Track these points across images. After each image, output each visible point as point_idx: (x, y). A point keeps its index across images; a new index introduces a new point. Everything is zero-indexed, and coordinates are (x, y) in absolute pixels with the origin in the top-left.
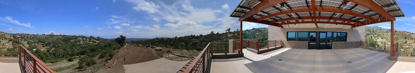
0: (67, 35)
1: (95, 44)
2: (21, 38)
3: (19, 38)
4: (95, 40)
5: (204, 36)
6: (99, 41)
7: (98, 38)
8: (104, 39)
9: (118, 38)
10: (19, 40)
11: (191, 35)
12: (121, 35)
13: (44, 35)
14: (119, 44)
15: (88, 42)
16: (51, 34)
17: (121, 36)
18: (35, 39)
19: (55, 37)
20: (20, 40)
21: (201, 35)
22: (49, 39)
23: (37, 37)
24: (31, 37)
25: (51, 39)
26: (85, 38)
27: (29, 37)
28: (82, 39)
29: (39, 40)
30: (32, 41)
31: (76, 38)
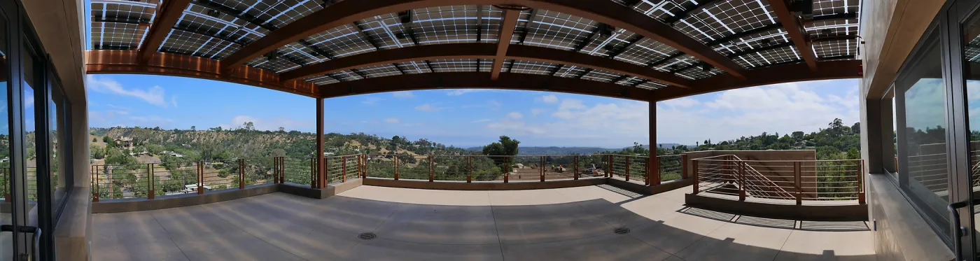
0: (307, 132)
1: (410, 166)
2: (135, 145)
3: (128, 146)
4: (409, 153)
5: (808, 138)
6: (425, 157)
7: (422, 142)
8: (443, 148)
9: (494, 146)
10: (127, 152)
11: (761, 134)
12: (502, 135)
13: (219, 130)
14: (497, 164)
15: (385, 159)
16: (244, 127)
17: (504, 139)
18: (184, 147)
19: (260, 138)
20: (133, 151)
21: (798, 135)
22: (239, 145)
23: (191, 140)
24: (168, 141)
25: (245, 145)
26: (373, 144)
27: (162, 139)
28: (363, 146)
29: (201, 152)
30: (177, 156)
31: (339, 145)
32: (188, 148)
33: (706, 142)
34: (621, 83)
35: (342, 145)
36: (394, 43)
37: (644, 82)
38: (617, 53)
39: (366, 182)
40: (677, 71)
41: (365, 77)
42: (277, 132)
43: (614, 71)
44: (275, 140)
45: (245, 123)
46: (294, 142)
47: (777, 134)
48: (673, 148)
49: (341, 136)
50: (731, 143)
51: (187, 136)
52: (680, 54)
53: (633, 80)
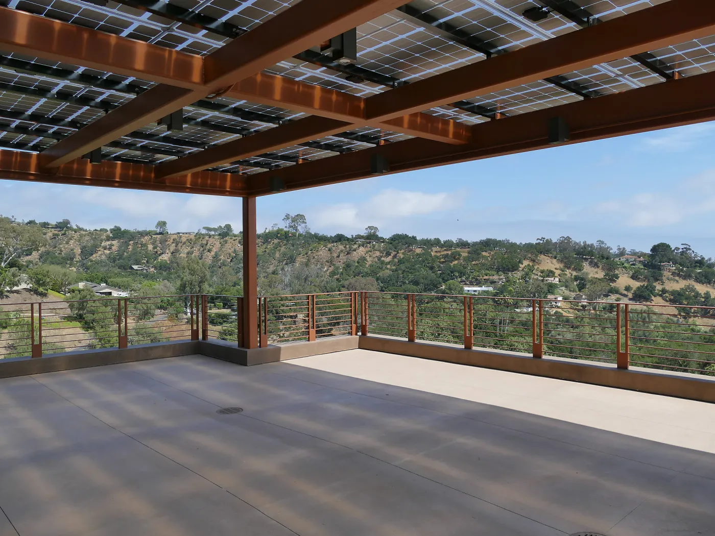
0: (432, 237)
15: (627, 304)
16: (283, 225)
18: (135, 273)
19: (323, 253)
22: (272, 268)
23: (157, 255)
24: (94, 257)
25: (288, 268)
26: (596, 265)
27: (78, 251)
28: (568, 272)
29: (179, 283)
30: (115, 294)
31: (508, 267)
32: (147, 276)
35: (514, 268)
36: (525, 34)
39: (366, 344)
41: (493, 117)
42: (359, 237)
44: (356, 256)
45: (287, 217)
46: (401, 262)
49: (512, 247)
51: (144, 245)
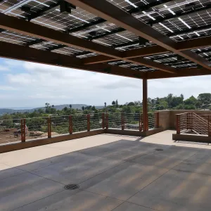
33: (113, 103)
34: (35, 46)
37: (60, 47)
38: (35, 16)
40: (95, 38)
43: (28, 34)
47: (182, 95)
48: (83, 108)
50: (137, 104)
52: (100, 21)
53: (48, 45)
